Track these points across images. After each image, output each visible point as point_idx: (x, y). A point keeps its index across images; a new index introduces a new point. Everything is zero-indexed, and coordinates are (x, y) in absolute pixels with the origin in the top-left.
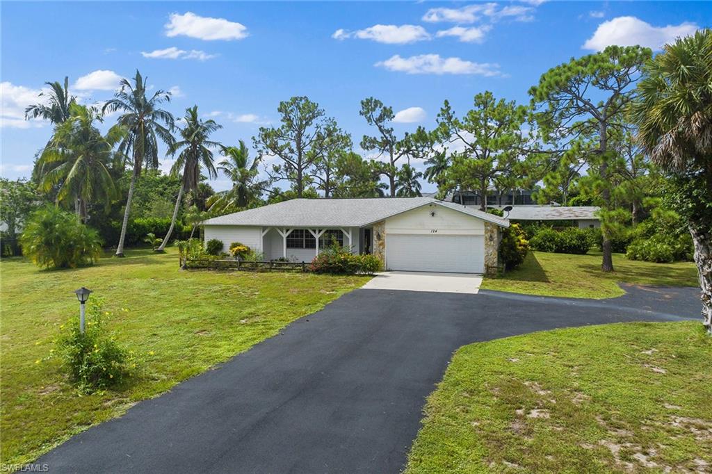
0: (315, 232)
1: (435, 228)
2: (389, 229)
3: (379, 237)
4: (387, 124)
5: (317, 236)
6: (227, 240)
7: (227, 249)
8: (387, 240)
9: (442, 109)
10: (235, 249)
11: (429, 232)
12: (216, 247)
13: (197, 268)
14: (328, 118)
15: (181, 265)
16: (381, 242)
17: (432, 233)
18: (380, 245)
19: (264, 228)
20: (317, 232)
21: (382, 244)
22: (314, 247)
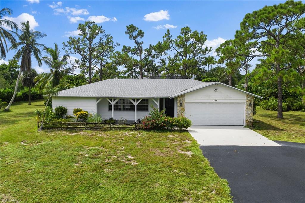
0: (134, 101)
1: (216, 99)
2: (187, 99)
3: (181, 104)
4: (139, 40)
5: (136, 104)
6: (71, 107)
7: (70, 113)
8: (186, 106)
9: (166, 34)
10: (79, 113)
11: (213, 101)
12: (62, 112)
13: (52, 128)
14: (107, 35)
15: (38, 127)
16: (182, 107)
17: (215, 102)
18: (182, 109)
19: (97, 98)
20: (136, 101)
21: (183, 108)
22: (134, 110)
